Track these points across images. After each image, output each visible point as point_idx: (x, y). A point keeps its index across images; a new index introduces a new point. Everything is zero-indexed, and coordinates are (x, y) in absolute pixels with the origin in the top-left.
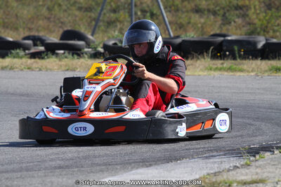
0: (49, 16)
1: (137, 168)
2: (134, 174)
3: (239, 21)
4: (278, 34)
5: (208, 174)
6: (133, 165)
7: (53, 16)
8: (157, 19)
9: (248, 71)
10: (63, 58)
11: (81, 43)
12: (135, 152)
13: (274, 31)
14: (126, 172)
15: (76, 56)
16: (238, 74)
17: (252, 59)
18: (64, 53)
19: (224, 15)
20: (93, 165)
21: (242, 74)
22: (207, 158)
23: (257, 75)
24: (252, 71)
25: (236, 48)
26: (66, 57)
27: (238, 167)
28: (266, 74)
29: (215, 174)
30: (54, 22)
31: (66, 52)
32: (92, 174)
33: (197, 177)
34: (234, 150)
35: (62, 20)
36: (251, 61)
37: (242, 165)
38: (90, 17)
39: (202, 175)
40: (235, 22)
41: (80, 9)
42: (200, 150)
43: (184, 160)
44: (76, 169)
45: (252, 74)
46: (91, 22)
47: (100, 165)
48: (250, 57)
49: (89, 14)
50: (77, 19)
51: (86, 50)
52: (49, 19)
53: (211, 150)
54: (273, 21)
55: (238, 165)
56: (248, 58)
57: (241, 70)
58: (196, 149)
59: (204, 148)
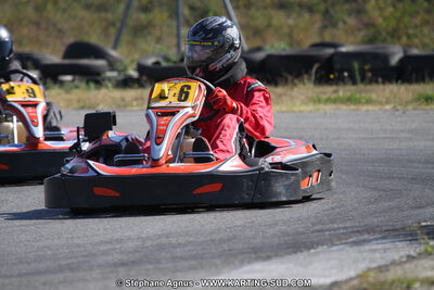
1: (249, 263)
3: (352, 21)
4: (416, 41)
5: (369, 270)
6: (240, 257)
9: (380, 103)
10: (71, 89)
11: (100, 63)
12: (235, 237)
13: (409, 37)
14: (233, 269)
15: (92, 85)
16: (365, 108)
17: (383, 83)
18: (73, 80)
19: (326, 12)
20: (174, 258)
21: (370, 108)
22: (356, 243)
23: (395, 109)
24: (387, 103)
25: (356, 65)
26: (77, 87)
27: (414, 258)
28: (410, 107)
29: (381, 269)
30: (46, 29)
31: (77, 78)
33: (352, 274)
34: (397, 230)
35: (59, 26)
36: (381, 87)
37: (420, 254)
38: (106, 20)
39: (359, 272)
40: (345, 23)
41: (88, 7)
42: (341, 231)
43: (320, 249)
44: (150, 267)
45: (388, 107)
47: (186, 259)
48: (380, 80)
49: (103, 15)
51: (109, 74)
52: (38, 25)
53: (358, 232)
54: (406, 19)
55: (412, 253)
56: (377, 82)
57: (369, 102)
58: (334, 230)
59: (345, 228)
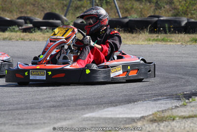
0: (34, 3)
1: (108, 107)
2: (106, 111)
3: (167, 7)
5: (158, 111)
6: (104, 105)
7: (37, 3)
8: (110, 5)
9: (176, 42)
10: (46, 32)
11: (58, 22)
12: (104, 96)
13: (192, 14)
14: (100, 110)
16: (169, 43)
17: (178, 33)
18: (46, 29)
19: (157, 3)
20: (76, 105)
21: (172, 43)
22: (155, 100)
23: (182, 44)
25: (167, 25)
26: (48, 32)
27: (178, 107)
28: (188, 44)
29: (163, 111)
31: (48, 28)
32: (77, 111)
33: (151, 113)
34: (173, 95)
35: (43, 6)
36: (177, 35)
37: (181, 105)
38: (63, 4)
39: (154, 112)
40: (164, 7)
42: (150, 95)
43: (139, 102)
44: (65, 108)
45: (179, 43)
46: (64, 7)
47: (81, 105)
50: (54, 5)
53: (157, 95)
54: (191, 7)
55: (178, 105)
56: (175, 33)
57: (171, 41)
58: (147, 94)
59: (152, 94)
